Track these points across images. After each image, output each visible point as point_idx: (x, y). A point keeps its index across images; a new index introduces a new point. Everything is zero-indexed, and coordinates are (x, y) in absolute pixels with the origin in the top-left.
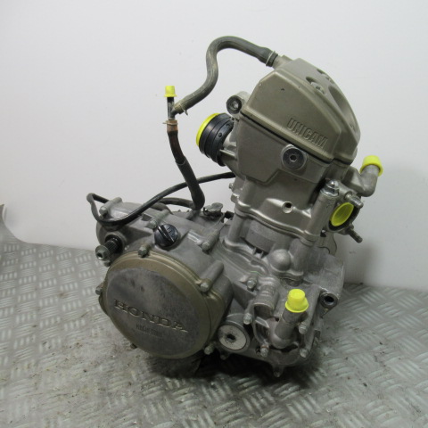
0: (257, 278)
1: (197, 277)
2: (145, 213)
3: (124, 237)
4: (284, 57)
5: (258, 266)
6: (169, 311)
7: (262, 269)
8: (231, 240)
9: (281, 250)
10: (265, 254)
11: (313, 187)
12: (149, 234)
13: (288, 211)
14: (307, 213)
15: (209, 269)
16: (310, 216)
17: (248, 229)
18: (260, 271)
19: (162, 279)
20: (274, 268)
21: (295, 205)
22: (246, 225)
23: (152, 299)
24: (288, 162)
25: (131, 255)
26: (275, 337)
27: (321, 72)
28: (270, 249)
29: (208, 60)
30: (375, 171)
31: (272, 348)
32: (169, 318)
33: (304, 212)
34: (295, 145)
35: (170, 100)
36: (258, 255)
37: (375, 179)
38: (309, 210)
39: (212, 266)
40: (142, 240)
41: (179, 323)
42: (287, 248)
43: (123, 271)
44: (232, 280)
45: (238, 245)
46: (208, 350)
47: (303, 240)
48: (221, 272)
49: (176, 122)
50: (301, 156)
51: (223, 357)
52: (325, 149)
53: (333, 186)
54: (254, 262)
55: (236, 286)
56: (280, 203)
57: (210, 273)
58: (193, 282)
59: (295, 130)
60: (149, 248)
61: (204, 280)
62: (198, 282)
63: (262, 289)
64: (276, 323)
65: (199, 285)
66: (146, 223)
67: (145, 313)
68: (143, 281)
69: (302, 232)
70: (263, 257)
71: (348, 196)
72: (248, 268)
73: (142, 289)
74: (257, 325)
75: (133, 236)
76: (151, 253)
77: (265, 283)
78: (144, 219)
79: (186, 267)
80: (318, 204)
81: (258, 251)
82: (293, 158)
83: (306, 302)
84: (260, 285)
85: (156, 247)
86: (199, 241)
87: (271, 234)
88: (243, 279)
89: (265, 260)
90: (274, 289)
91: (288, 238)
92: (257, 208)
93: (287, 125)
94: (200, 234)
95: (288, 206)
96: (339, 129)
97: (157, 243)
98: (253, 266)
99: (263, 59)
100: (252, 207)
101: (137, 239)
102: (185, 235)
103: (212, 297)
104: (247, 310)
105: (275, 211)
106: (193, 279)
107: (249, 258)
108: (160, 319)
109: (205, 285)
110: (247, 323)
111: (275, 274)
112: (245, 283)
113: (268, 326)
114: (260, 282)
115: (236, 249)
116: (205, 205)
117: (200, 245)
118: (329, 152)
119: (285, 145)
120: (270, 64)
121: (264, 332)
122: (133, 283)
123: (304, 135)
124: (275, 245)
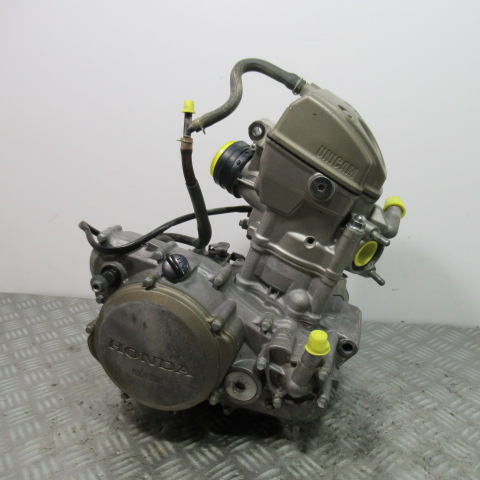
0: (272, 320)
1: (208, 314)
2: (150, 242)
3: (123, 268)
4: (313, 85)
5: (273, 308)
6: (174, 352)
7: (277, 311)
8: (243, 277)
9: (299, 290)
10: (281, 294)
11: (340, 220)
12: (153, 266)
13: (310, 247)
14: (330, 250)
15: (221, 307)
16: (333, 253)
17: (264, 266)
18: (275, 313)
19: (169, 314)
20: (291, 310)
21: (318, 240)
22: (262, 261)
23: (155, 337)
24: (316, 192)
25: (132, 288)
26: (292, 384)
27: (342, 109)
28: (287, 288)
29: (232, 80)
30: (398, 213)
31: (286, 397)
32: (173, 360)
33: (327, 249)
34: (324, 174)
35: (188, 115)
36: (273, 296)
37: (397, 221)
38: (332, 247)
39: (224, 304)
40: (145, 273)
41: (184, 366)
42: (306, 288)
43: (124, 304)
44: (245, 322)
45: (252, 283)
46: (214, 401)
47: (325, 279)
48: (233, 311)
49: (192, 140)
50: (330, 186)
51: (226, 412)
52: (355, 180)
53: (360, 221)
54: (268, 304)
55: (249, 328)
56: (302, 237)
57: (223, 310)
58: (204, 319)
59: (324, 158)
60: (156, 280)
61: (216, 318)
62: (209, 320)
63: (278, 331)
64: (292, 369)
65: (211, 323)
66: (151, 254)
67: (146, 354)
68: (147, 317)
69: (324, 270)
70: (278, 297)
71: (375, 233)
72: (262, 310)
73: (145, 325)
74: (271, 371)
75: (134, 267)
76: (157, 285)
77: (280, 326)
78: (148, 250)
79: (197, 302)
80: (343, 240)
81: (273, 291)
82: (321, 187)
83: (328, 345)
84: (276, 327)
85: (163, 279)
86: (210, 276)
87: (289, 272)
88: (257, 320)
89: (281, 301)
90: (291, 332)
91: (308, 277)
92: (276, 242)
93: (316, 153)
94: (211, 269)
95: (310, 241)
96: (370, 160)
97: (165, 274)
98: (267, 307)
99: (290, 85)
100: (271, 241)
101: (139, 271)
102: (196, 269)
103: (225, 337)
104: (260, 354)
105: (296, 246)
106: (204, 316)
107: (262, 298)
108: (162, 360)
109: (217, 323)
110: (261, 368)
111: (292, 316)
112: (259, 325)
113: (283, 373)
114: (276, 324)
115: (248, 288)
116: (211, 243)
117: (212, 281)
118: (359, 183)
119: (312, 173)
120: (298, 91)
121: (278, 379)
122: (134, 319)
123: (334, 164)
124: (293, 284)
